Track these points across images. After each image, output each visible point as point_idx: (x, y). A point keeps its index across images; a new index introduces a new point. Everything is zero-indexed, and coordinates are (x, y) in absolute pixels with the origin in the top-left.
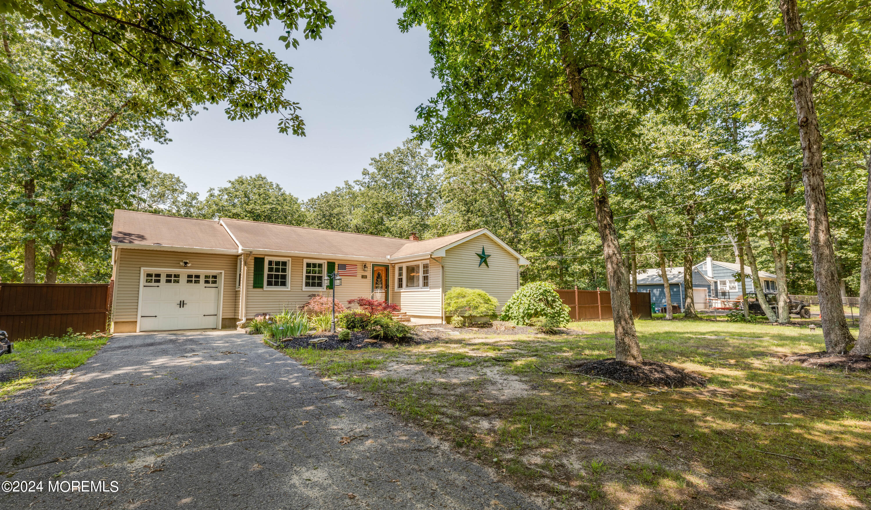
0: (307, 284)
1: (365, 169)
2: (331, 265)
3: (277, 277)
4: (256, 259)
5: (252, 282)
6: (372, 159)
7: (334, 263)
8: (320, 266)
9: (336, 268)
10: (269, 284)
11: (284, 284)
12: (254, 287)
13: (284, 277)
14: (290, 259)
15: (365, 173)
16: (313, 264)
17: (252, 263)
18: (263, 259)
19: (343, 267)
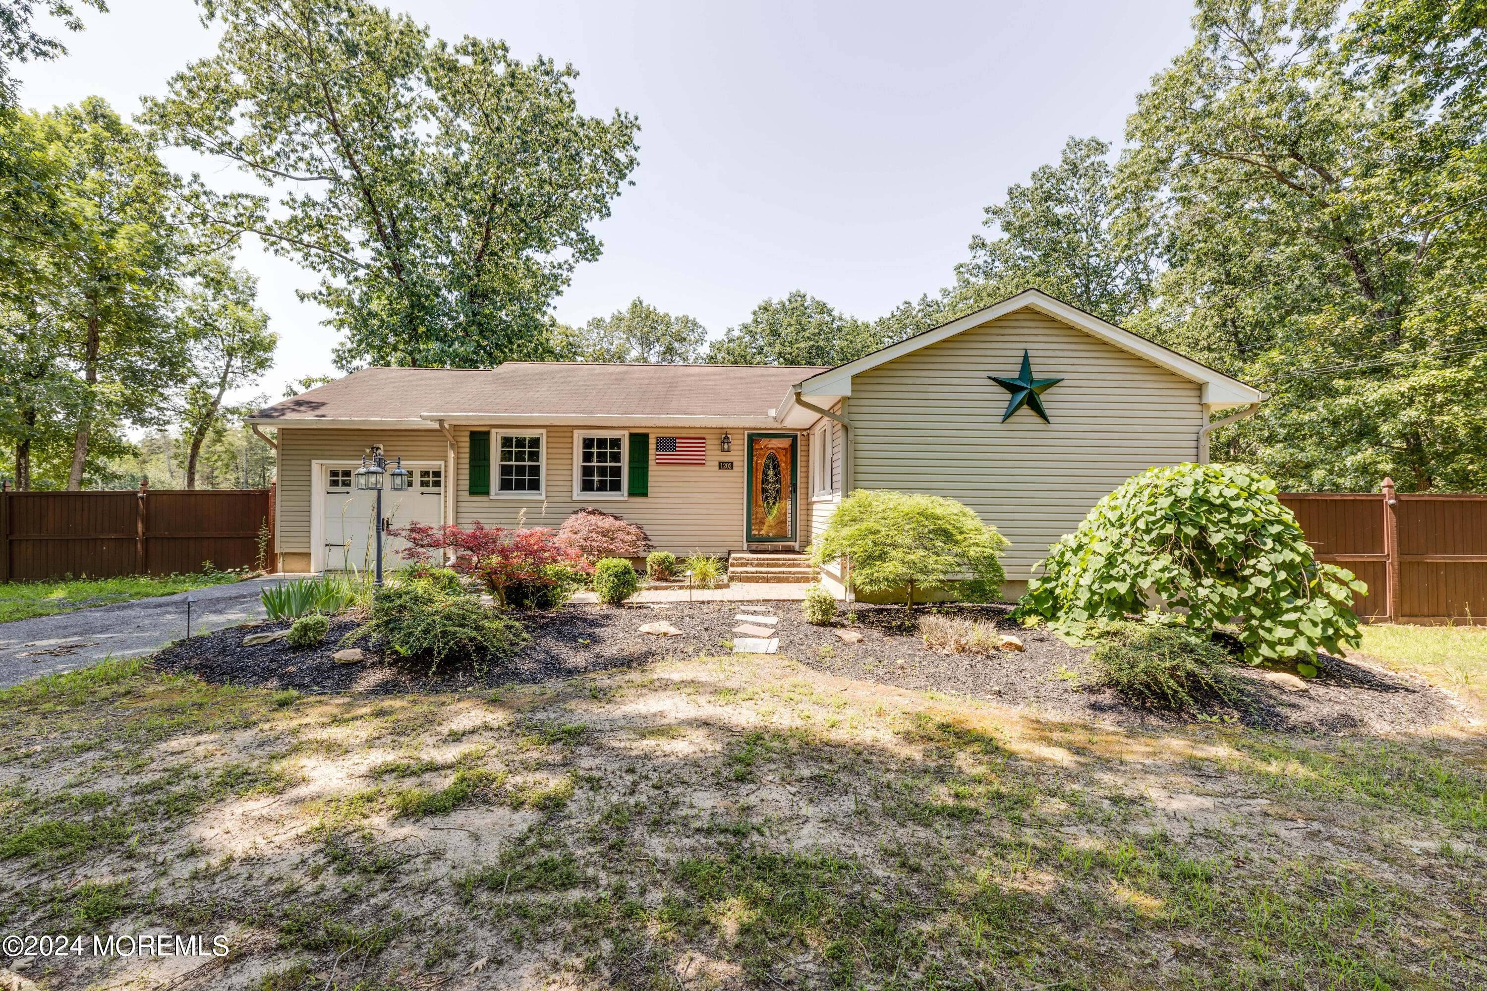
0: (587, 486)
1: (974, 237)
2: (639, 441)
3: (521, 470)
4: (473, 434)
5: (465, 483)
6: (987, 211)
7: (646, 436)
8: (616, 443)
9: (652, 445)
10: (505, 485)
11: (535, 485)
12: (472, 493)
13: (535, 470)
14: (544, 431)
15: (978, 244)
16: (599, 440)
17: (465, 442)
18: (488, 434)
19: (668, 443)
